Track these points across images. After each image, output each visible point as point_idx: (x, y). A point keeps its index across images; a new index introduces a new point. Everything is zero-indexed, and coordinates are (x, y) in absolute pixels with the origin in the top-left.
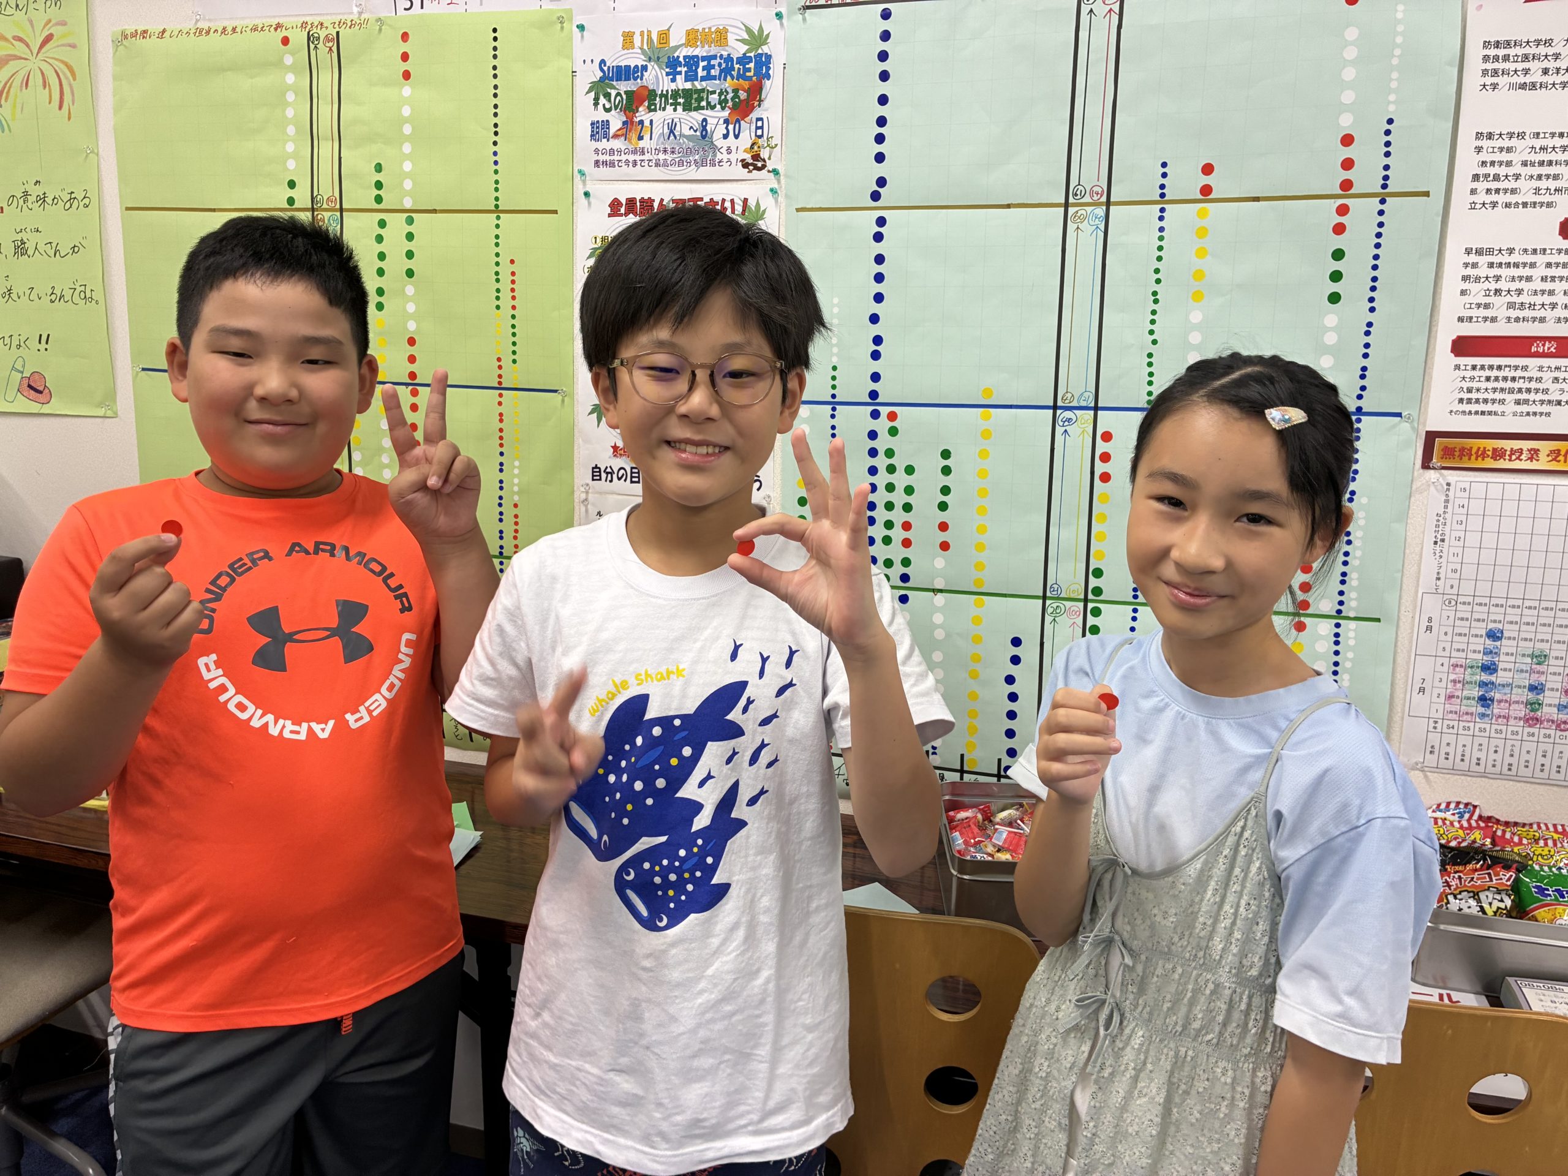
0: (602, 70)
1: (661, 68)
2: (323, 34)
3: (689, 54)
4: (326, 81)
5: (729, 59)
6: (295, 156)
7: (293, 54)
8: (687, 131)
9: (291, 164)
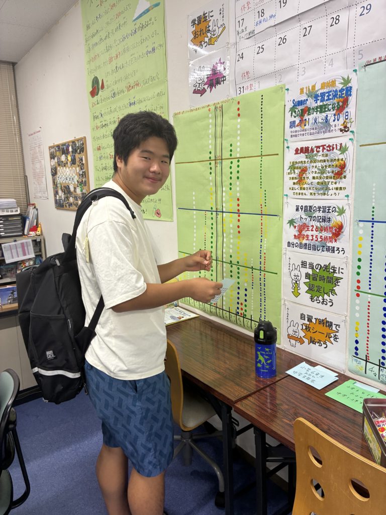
0: (293, 103)
1: (312, 99)
2: (218, 106)
3: (322, 92)
4: (219, 120)
5: (336, 91)
6: (211, 144)
7: (211, 113)
8: (321, 121)
9: (210, 147)
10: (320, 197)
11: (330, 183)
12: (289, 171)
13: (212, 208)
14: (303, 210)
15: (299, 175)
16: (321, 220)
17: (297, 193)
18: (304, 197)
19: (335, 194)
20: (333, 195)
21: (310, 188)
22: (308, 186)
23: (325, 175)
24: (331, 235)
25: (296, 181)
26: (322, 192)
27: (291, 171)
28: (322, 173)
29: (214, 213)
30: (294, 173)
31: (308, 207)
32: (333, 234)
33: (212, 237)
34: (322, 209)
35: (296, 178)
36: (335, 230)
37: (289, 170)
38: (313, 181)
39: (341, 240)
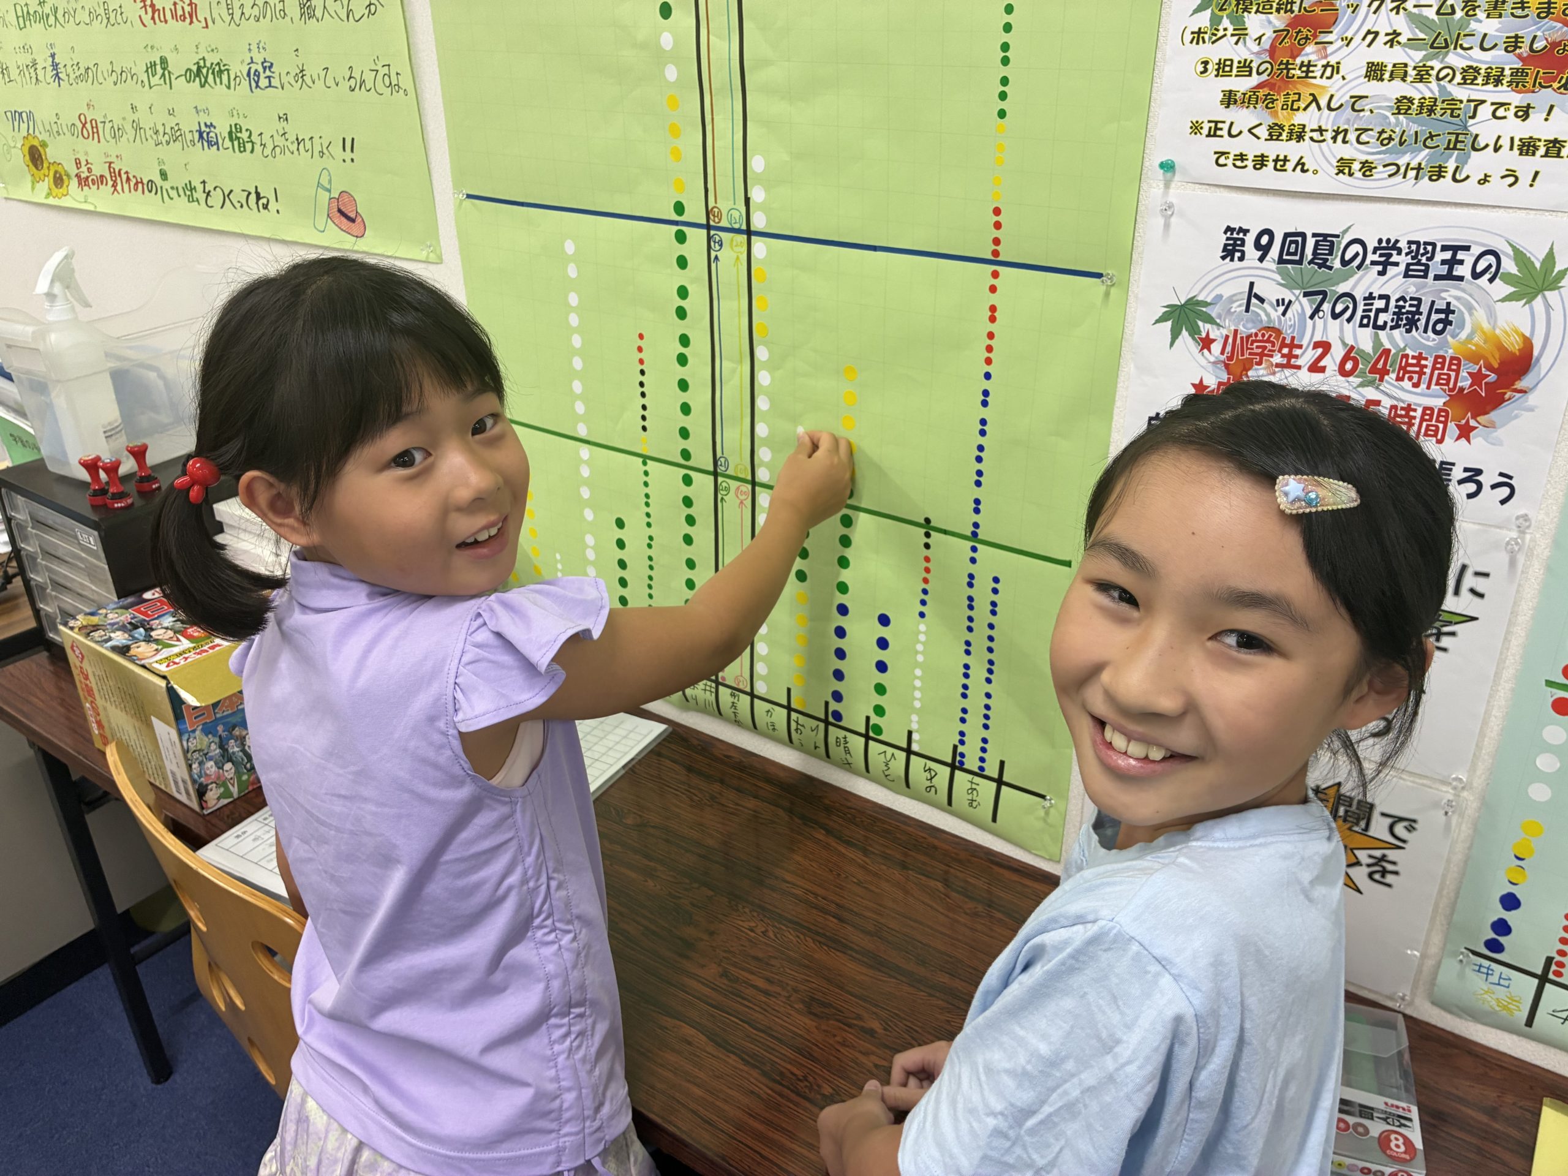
10: (1405, 187)
11: (1485, 111)
12: (1203, 20)
13: (679, 208)
14: (1274, 252)
15: (1272, 51)
16: (1383, 318)
17: (1242, 157)
18: (1291, 180)
19: (1512, 175)
20: (1495, 180)
21: (1337, 132)
22: (1328, 120)
23: (1456, 59)
24: (1438, 402)
25: (1243, 85)
26: (1422, 156)
27: (1215, 21)
28: (1439, 45)
29: (697, 238)
30: (1240, 33)
31: (1310, 243)
32: (1457, 396)
33: (682, 360)
34: (1403, 260)
35: (1246, 68)
36: (1477, 377)
37: (1207, 15)
38: (1372, 88)
39: (1500, 433)
